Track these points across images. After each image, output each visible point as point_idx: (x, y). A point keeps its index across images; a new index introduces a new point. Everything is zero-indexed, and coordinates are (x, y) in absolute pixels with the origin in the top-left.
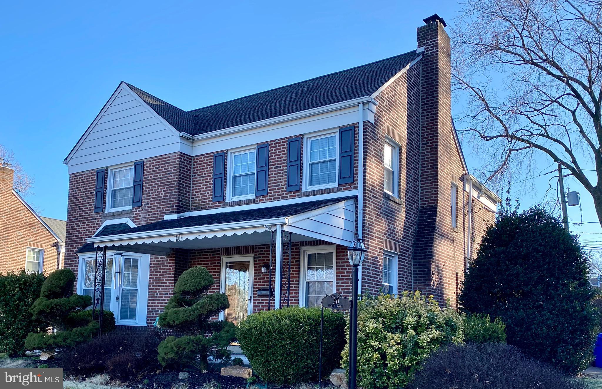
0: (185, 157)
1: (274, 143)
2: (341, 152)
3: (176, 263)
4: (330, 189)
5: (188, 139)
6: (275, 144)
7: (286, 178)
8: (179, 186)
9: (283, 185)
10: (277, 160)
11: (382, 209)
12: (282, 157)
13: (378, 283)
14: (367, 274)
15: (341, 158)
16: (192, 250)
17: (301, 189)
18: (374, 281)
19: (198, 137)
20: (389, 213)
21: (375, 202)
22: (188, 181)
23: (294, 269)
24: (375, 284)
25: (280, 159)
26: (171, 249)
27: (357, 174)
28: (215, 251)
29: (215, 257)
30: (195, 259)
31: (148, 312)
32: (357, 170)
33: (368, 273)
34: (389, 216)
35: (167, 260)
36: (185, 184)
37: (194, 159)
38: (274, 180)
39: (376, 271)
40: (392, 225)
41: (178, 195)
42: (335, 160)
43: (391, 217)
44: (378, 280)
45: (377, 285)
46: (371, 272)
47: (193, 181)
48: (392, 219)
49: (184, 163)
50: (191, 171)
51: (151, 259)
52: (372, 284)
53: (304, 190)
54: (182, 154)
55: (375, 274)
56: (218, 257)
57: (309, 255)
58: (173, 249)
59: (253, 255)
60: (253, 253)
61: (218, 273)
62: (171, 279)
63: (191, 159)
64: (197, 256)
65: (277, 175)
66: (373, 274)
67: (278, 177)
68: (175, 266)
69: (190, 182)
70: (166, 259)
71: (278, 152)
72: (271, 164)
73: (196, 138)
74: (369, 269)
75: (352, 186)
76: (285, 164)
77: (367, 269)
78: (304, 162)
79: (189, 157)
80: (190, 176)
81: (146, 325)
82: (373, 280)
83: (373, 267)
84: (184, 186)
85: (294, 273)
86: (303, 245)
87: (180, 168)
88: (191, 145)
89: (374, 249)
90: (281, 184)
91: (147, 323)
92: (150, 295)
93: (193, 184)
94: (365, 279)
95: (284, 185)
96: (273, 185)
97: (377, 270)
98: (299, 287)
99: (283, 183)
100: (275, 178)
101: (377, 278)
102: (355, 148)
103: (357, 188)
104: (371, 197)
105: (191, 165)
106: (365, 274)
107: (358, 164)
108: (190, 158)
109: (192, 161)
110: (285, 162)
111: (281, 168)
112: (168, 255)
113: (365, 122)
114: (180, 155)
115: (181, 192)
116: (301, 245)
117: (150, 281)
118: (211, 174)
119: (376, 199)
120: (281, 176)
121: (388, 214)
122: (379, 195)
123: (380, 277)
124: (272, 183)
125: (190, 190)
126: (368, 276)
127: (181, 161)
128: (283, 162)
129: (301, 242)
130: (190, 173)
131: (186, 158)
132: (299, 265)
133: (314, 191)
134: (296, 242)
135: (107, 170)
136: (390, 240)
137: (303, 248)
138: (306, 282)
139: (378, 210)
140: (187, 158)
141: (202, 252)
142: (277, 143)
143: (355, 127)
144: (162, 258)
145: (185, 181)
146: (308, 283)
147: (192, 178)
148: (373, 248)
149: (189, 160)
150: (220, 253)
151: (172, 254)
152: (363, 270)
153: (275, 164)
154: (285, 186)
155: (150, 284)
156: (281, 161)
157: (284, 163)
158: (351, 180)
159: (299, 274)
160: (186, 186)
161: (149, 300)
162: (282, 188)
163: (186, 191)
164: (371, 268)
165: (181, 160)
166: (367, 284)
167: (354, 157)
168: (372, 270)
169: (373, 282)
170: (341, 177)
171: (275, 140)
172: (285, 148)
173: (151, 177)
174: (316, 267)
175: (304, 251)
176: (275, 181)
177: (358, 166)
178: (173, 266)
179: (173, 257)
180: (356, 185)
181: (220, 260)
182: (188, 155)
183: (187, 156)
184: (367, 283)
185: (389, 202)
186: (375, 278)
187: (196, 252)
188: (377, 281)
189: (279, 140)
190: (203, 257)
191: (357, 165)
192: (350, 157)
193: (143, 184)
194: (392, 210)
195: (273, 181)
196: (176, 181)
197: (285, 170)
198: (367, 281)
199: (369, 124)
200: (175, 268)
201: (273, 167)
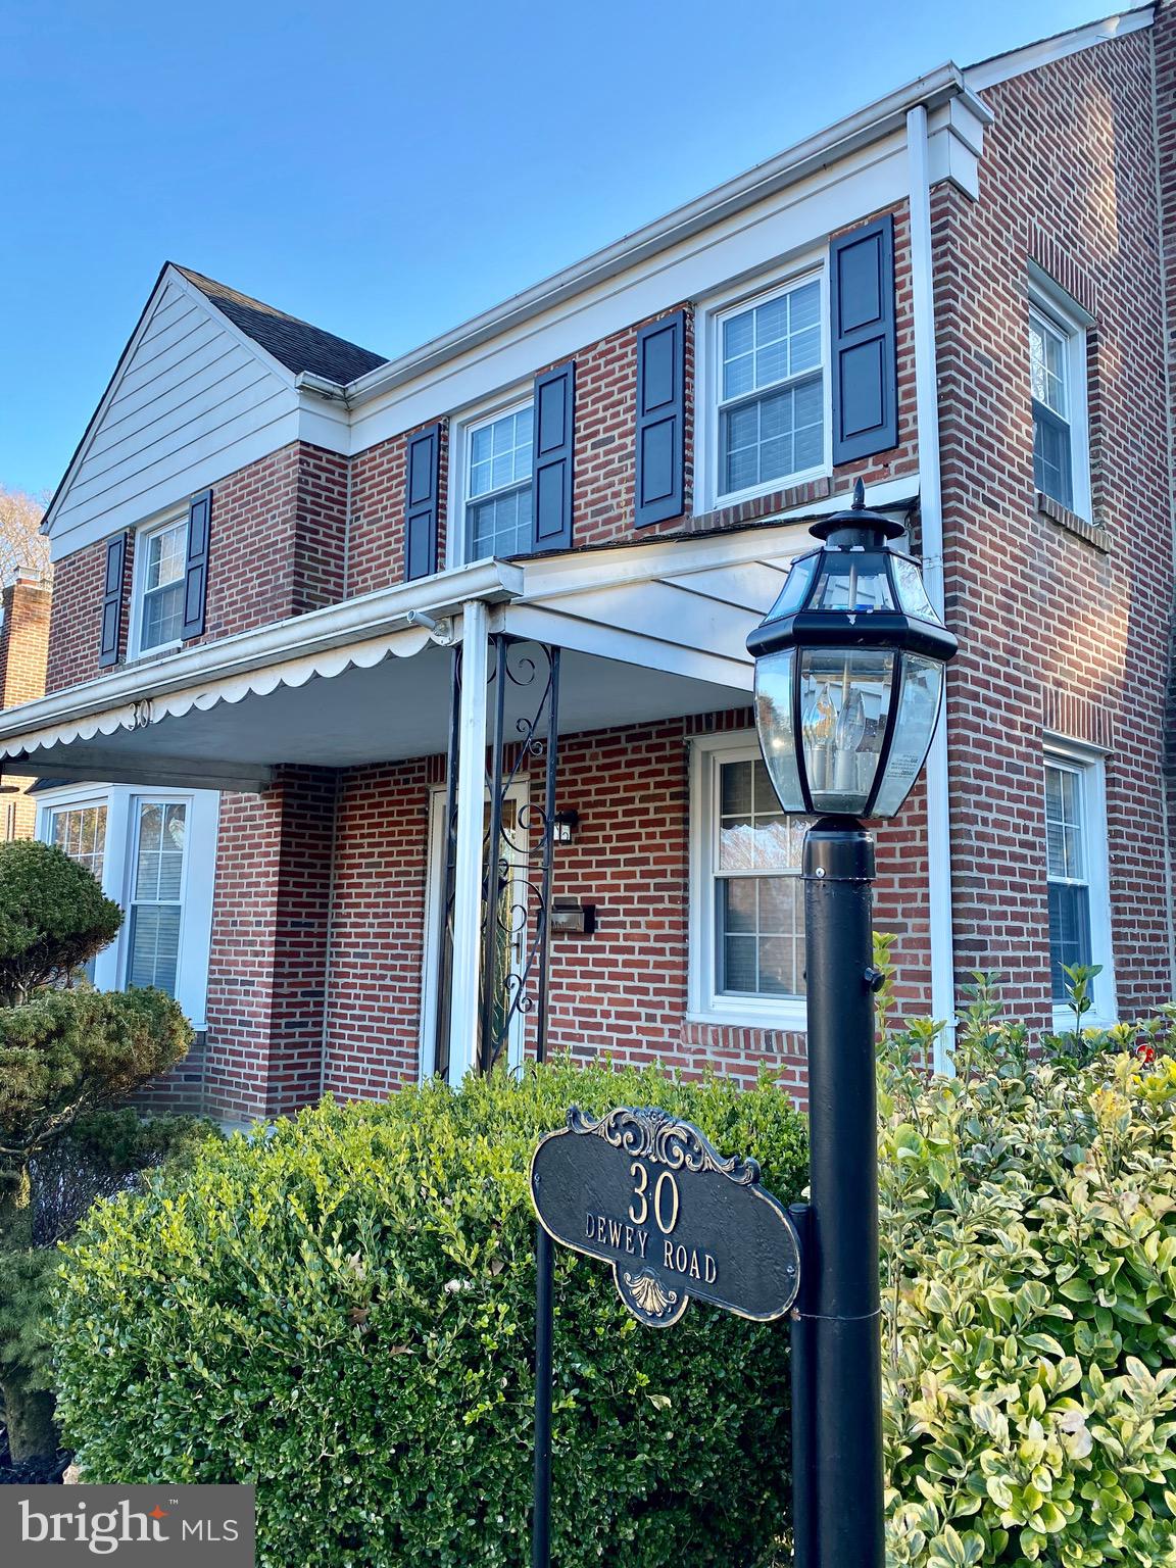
0: (320, 459)
1: (590, 356)
2: (839, 329)
3: (284, 815)
4: (799, 490)
5: (328, 396)
6: (594, 359)
7: (632, 477)
8: (297, 555)
9: (622, 502)
10: (601, 415)
11: (1029, 560)
12: (620, 402)
13: (1028, 882)
14: (975, 843)
15: (840, 356)
16: (346, 769)
17: (685, 508)
18: (1011, 872)
19: (360, 386)
20: (1060, 582)
21: (999, 530)
22: (333, 537)
23: (668, 827)
24: (1014, 887)
25: (611, 411)
26: (271, 766)
27: (913, 407)
28: (412, 771)
29: (411, 791)
30: (354, 798)
31: (210, 981)
32: (911, 393)
33: (981, 836)
34: (1061, 595)
35: (261, 807)
36: (320, 548)
37: (355, 467)
38: (593, 492)
39: (1016, 828)
40: (1073, 632)
41: (296, 583)
42: (817, 378)
43: (1069, 600)
44: (1029, 866)
45: (1021, 888)
46: (996, 832)
47: (352, 539)
48: (1074, 607)
49: (319, 478)
50: (344, 504)
51: (223, 802)
52: (1002, 885)
53: (699, 509)
54: (311, 450)
55: (1009, 841)
56: (420, 790)
57: (728, 771)
58: (278, 766)
59: (526, 776)
60: (525, 769)
61: (420, 848)
62: (271, 869)
63: (345, 467)
64: (359, 787)
65: (602, 472)
66: (1003, 841)
67: (606, 476)
68: (284, 824)
69: (343, 540)
70: (259, 802)
71: (607, 386)
72: (583, 433)
73: (352, 390)
74: (985, 821)
75: (893, 465)
76: (630, 425)
77: (972, 819)
78: (700, 404)
79: (336, 459)
80: (343, 522)
81: (204, 1028)
82: (1004, 871)
83: (1000, 809)
84: (319, 556)
85: (667, 842)
86: (699, 730)
87: (303, 496)
88: (341, 417)
89: (1004, 729)
90: (614, 502)
91: (209, 1019)
92: (220, 924)
93: (351, 549)
94: (968, 866)
95: (628, 503)
96: (589, 510)
97: (1021, 822)
98: (685, 900)
99: (624, 496)
100: (595, 485)
101: (1022, 858)
102: (899, 306)
103: (912, 466)
104: (980, 504)
105: (345, 486)
106: (964, 842)
107: (913, 366)
108: (341, 461)
109: (350, 473)
110: (629, 416)
111: (617, 442)
112: (263, 789)
113: (936, 187)
114: (302, 452)
115: (306, 573)
116: (689, 732)
117: (218, 876)
118: (401, 507)
119: (1001, 516)
120: (614, 473)
121: (1058, 587)
122: (1012, 503)
123: (1038, 853)
124: (587, 505)
125: (342, 568)
126: (980, 852)
127: (304, 472)
128: (622, 417)
129: (689, 718)
130: (343, 513)
131: (324, 464)
132: (686, 809)
133: (736, 508)
134: (672, 721)
135: (133, 538)
136: (1072, 694)
137: (702, 743)
138: (717, 879)
139: (1011, 563)
140: (328, 461)
141: (373, 776)
142: (602, 354)
143: (894, 221)
144: (249, 799)
145: (320, 537)
146: (724, 885)
147: (347, 527)
148: (999, 727)
149: (338, 470)
150: (425, 774)
151: (275, 786)
152: (955, 827)
153: (596, 433)
154: (628, 509)
155: (217, 886)
156: (615, 415)
157: (625, 422)
158: (885, 439)
159: (685, 847)
160: (325, 553)
161: (216, 942)
162: (619, 518)
163: (325, 572)
164: (992, 816)
165: (305, 467)
166: (975, 891)
167: (897, 342)
168: (997, 824)
169: (1008, 879)
170: (842, 435)
171: (595, 345)
172: (629, 365)
173: (228, 537)
174: (753, 814)
175: (706, 754)
176: (596, 496)
177: (912, 378)
178: (275, 824)
179: (278, 796)
180: (911, 457)
181: (426, 800)
182: (334, 453)
183: (330, 457)
184: (979, 883)
185: (1057, 537)
186: (1014, 857)
187: (358, 774)
188: (1024, 873)
189: (607, 340)
190: (377, 791)
191: (908, 371)
192: (877, 345)
193: (208, 562)
194: (1073, 570)
195: (590, 497)
196: (290, 537)
197: (630, 449)
198: (975, 874)
199: (957, 197)
200: (283, 834)
201: (589, 443)
